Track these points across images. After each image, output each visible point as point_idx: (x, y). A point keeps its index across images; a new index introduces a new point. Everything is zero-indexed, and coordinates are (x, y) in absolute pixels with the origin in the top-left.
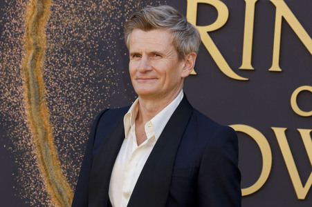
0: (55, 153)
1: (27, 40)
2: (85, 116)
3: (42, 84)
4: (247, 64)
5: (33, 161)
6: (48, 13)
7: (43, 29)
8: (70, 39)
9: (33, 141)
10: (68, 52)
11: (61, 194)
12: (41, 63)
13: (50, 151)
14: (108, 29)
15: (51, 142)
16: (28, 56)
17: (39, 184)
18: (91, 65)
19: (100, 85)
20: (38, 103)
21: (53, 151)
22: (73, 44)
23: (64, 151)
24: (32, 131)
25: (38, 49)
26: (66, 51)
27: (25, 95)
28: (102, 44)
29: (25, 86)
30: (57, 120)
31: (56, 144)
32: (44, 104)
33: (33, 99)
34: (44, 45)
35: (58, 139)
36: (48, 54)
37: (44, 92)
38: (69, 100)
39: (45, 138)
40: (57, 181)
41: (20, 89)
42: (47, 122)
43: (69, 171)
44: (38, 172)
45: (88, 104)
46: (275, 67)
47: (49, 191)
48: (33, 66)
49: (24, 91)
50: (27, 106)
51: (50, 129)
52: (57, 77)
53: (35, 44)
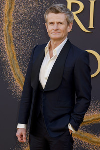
0: (17, 63)
1: (6, 19)
2: (29, 48)
3: (12, 36)
4: (91, 26)
5: (9, 66)
6: (14, 8)
7: (12, 15)
8: (22, 18)
9: (9, 59)
10: (22, 24)
11: (20, 79)
12: (11, 28)
13: (15, 62)
14: (37, 14)
15: (16, 58)
16: (6, 25)
17: (11, 75)
18: (31, 28)
19: (34, 36)
20: (10, 43)
21: (16, 62)
22: (24, 20)
23: (21, 62)
24: (8, 55)
25: (10, 23)
26: (21, 23)
27: (5, 40)
28: (35, 20)
29: (5, 37)
30: (18, 50)
31: (18, 59)
32: (13, 44)
33: (8, 42)
34: (12, 21)
35: (18, 57)
36: (14, 24)
37: (13, 39)
38: (22, 42)
39: (13, 57)
40: (18, 74)
41: (3, 38)
42: (14, 51)
43: (23, 70)
44: (11, 70)
45: (30, 44)
47: (15, 78)
48: (8, 29)
50: (6, 45)
51: (15, 54)
52: (17, 33)
53: (9, 21)
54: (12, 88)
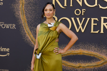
0: (27, 25)
1: (21, 2)
2: (33, 17)
3: (24, 11)
4: (65, 5)
5: (23, 26)
8: (29, 1)
9: (23, 22)
11: (29, 33)
12: (24, 6)
15: (26, 22)
16: (21, 5)
17: (24, 31)
18: (34, 6)
19: (36, 10)
20: (23, 14)
21: (27, 24)
23: (29, 24)
24: (22, 20)
25: (23, 4)
26: (29, 4)
27: (21, 13)
28: (36, 2)
29: (20, 11)
30: (27, 18)
31: (27, 23)
32: (24, 15)
33: (22, 14)
34: (24, 3)
35: (28, 22)
36: (25, 4)
37: (24, 12)
38: (30, 14)
39: (25, 22)
40: (28, 30)
41: (19, 12)
42: (25, 18)
43: (30, 28)
44: (24, 29)
45: (33, 14)
46: (71, 5)
47: (26, 32)
48: (22, 7)
49: (20, 12)
50: (21, 15)
51: (26, 20)
52: (27, 9)
54: (25, 38)
